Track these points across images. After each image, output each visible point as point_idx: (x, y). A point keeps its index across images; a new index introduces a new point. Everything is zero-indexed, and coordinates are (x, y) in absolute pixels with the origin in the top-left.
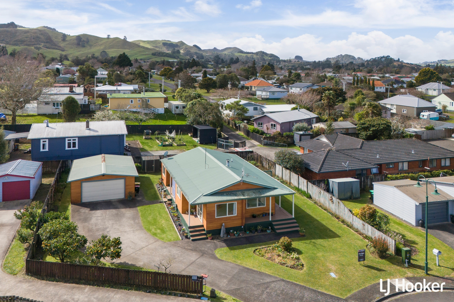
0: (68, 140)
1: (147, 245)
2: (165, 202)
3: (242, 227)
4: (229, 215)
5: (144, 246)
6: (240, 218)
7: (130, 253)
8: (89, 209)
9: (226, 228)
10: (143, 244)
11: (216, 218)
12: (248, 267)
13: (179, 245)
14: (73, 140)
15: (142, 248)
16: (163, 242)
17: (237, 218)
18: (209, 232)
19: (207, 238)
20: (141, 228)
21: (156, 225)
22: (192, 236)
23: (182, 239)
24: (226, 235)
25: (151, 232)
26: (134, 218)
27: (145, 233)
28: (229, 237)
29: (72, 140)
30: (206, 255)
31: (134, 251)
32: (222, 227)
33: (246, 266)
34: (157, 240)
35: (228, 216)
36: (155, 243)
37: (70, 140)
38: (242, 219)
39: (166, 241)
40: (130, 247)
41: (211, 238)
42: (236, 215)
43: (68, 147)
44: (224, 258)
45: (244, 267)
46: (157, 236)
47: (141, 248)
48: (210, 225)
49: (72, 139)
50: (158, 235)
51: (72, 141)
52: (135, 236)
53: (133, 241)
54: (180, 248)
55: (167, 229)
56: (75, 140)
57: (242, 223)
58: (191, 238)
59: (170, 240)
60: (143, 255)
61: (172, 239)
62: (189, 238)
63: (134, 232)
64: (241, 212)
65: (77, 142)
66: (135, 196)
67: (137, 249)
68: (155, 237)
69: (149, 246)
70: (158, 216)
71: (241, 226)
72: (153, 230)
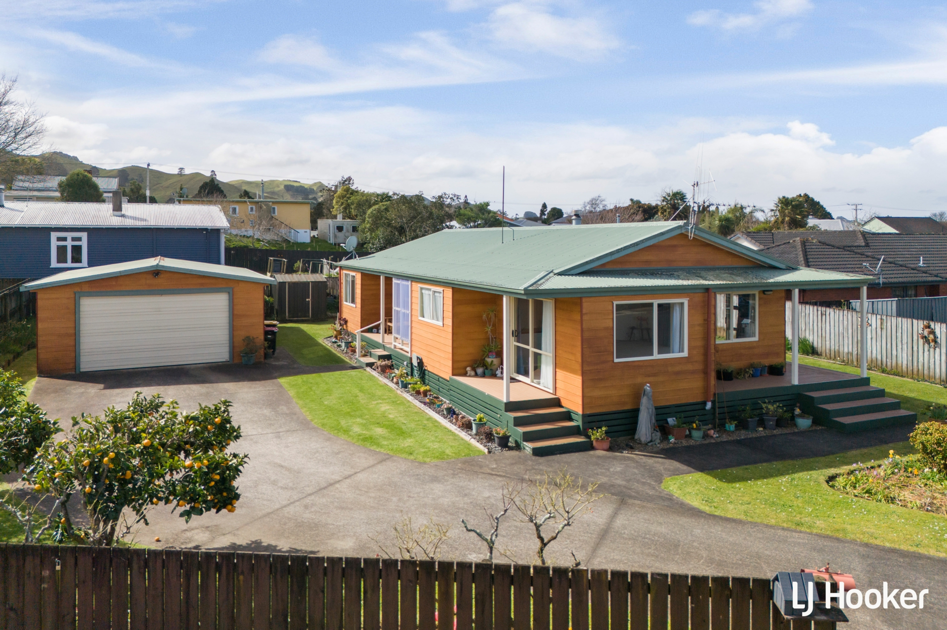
0: (59, 239)
1: (347, 473)
2: (370, 365)
3: (709, 406)
4: (659, 353)
5: (337, 477)
6: (699, 367)
7: (277, 506)
8: (102, 386)
9: (657, 408)
10: (332, 471)
11: (616, 360)
12: (888, 545)
13: (489, 471)
14: (74, 239)
15: (331, 485)
16: (413, 461)
17: (690, 367)
18: (592, 420)
19: (588, 447)
20: (305, 425)
21: (361, 416)
22: (528, 437)
23: (489, 452)
24: (659, 434)
25: (351, 433)
26: (272, 403)
27: (329, 439)
28: (672, 440)
29: (69, 239)
30: (639, 502)
31: (295, 498)
32: (644, 401)
33: (878, 542)
34: (387, 458)
35: (656, 356)
36: (379, 466)
37: (65, 239)
38: (706, 372)
39: (428, 460)
40: (274, 483)
41: (606, 445)
42: (685, 354)
43: (59, 262)
44: (732, 511)
45: (867, 545)
46: (378, 445)
47: (324, 484)
48: (597, 393)
49: (69, 235)
50: (385, 443)
51: (69, 244)
52: (287, 447)
53: (283, 464)
54: (500, 479)
55: (413, 425)
56: (79, 239)
57: (706, 389)
58: (529, 446)
59: (442, 456)
60: (342, 508)
61: (448, 451)
62: (518, 447)
63: (279, 437)
64: (700, 343)
65: (84, 244)
66: (266, 356)
67: (309, 490)
68: (374, 448)
69: (360, 476)
70: (359, 394)
71: (704, 403)
72: (357, 429)
